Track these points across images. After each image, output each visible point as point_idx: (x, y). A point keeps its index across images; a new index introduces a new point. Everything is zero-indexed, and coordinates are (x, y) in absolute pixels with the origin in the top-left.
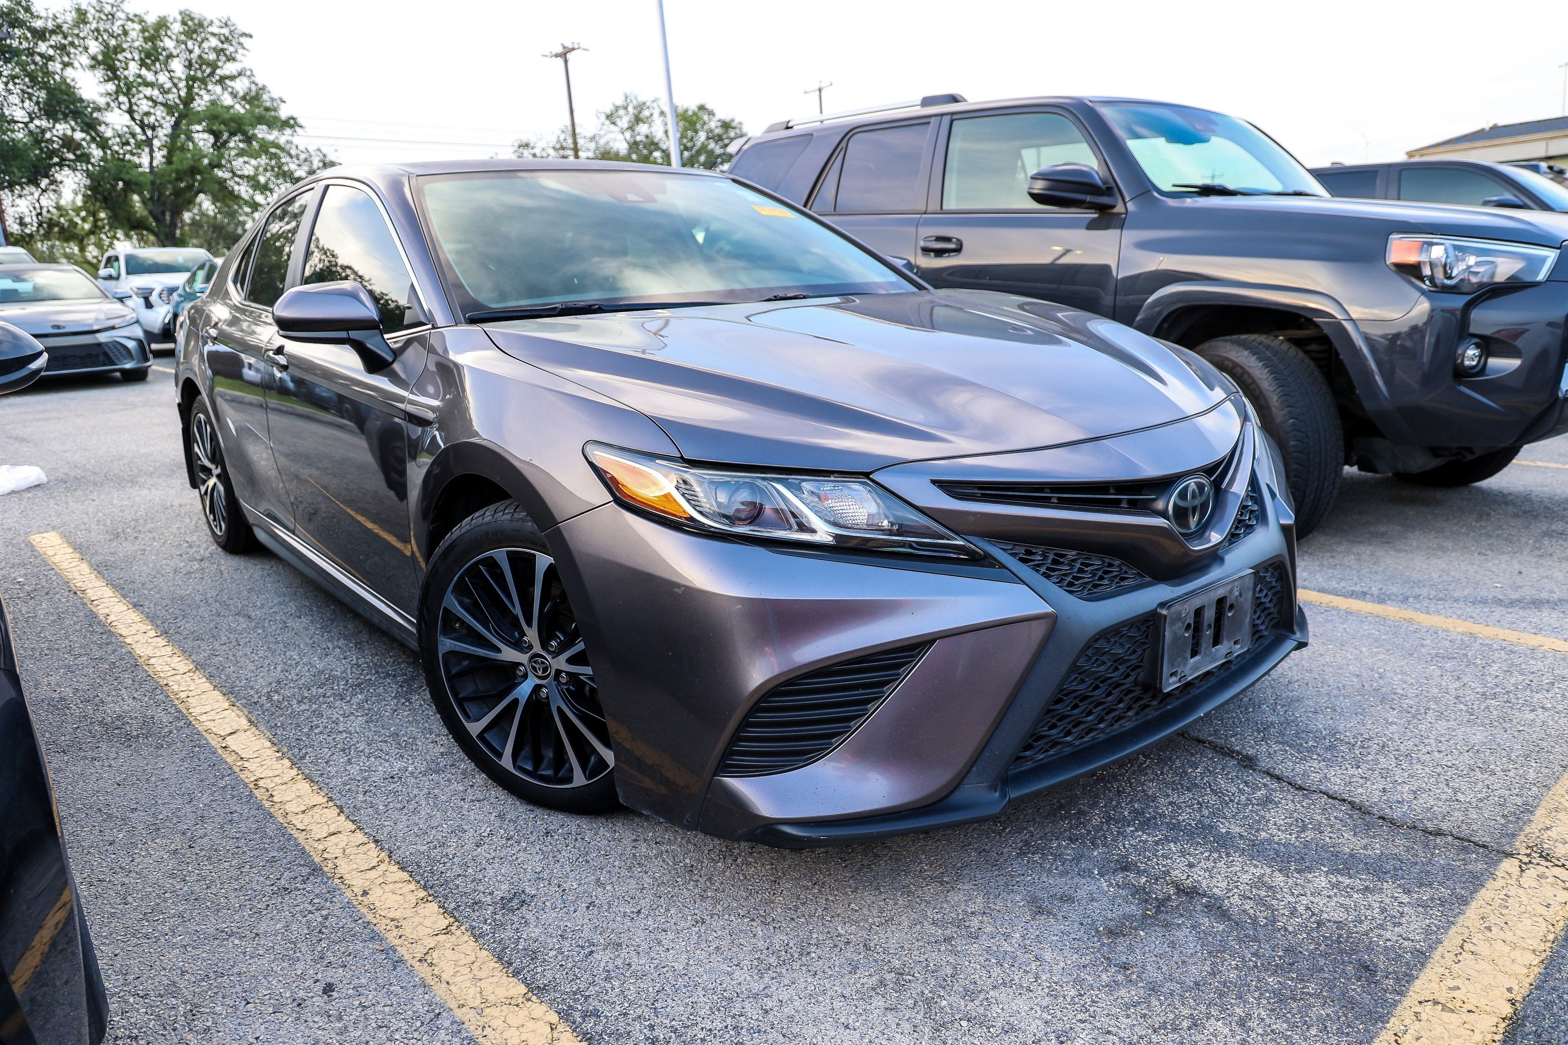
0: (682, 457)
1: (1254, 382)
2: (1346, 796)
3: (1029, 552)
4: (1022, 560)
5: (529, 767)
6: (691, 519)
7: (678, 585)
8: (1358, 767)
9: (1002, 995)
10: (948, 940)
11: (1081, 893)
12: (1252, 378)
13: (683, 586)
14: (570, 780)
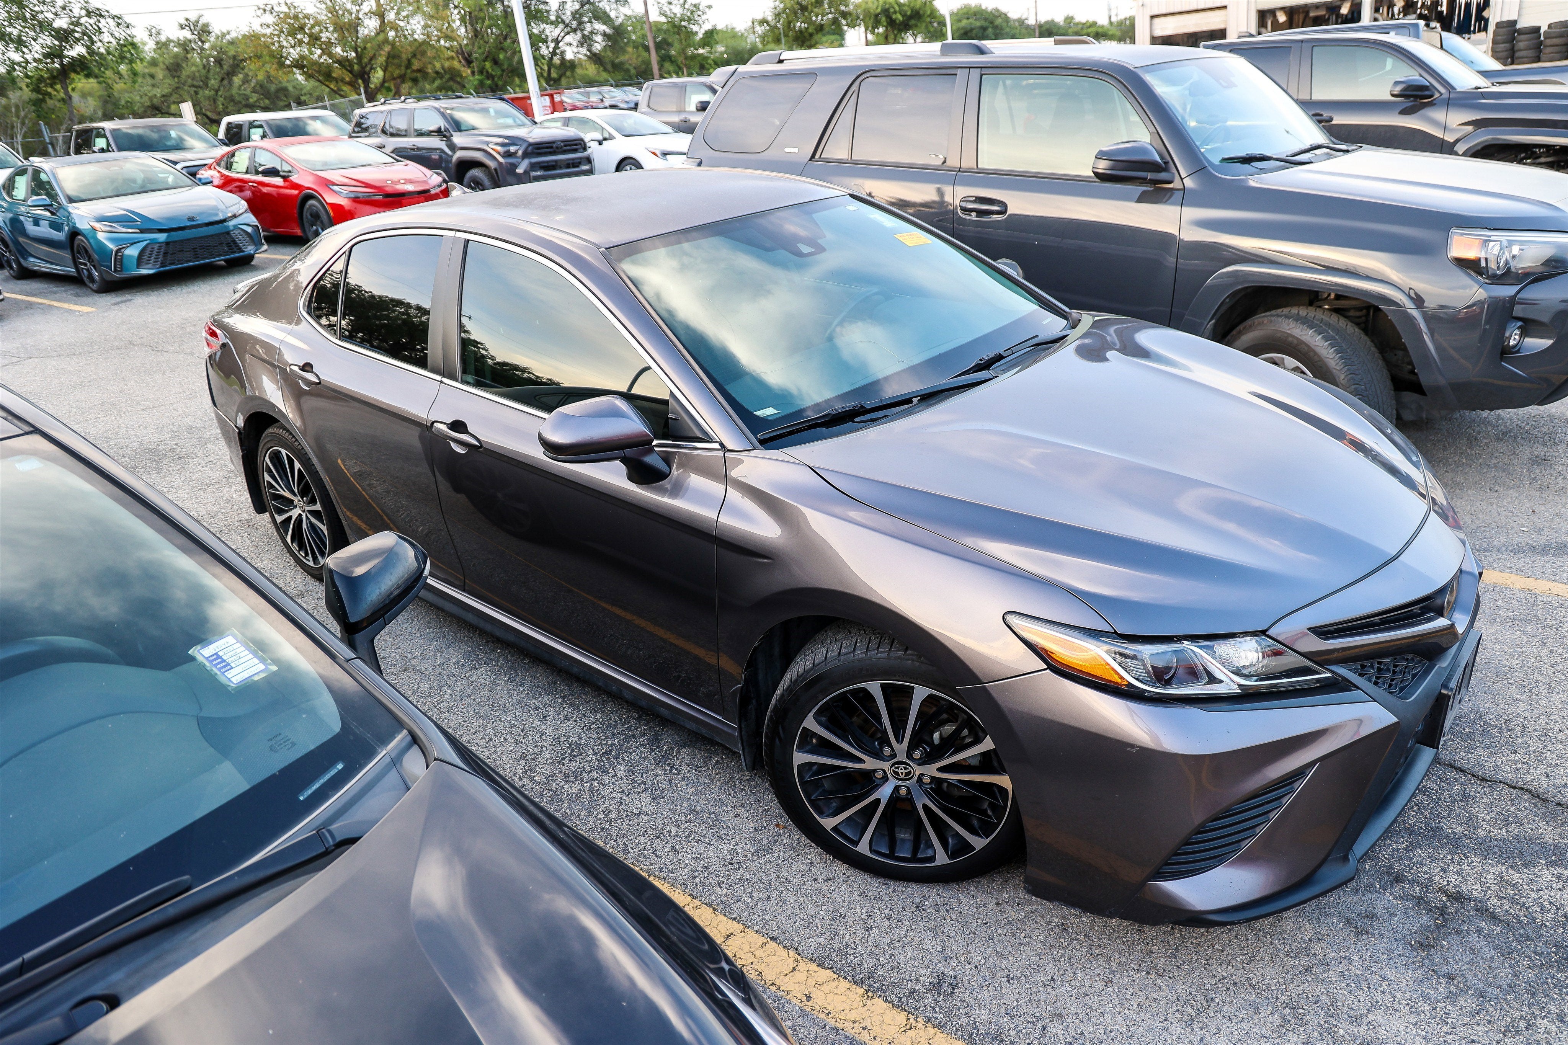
0: (1115, 632)
1: (1321, 360)
2: (1521, 784)
3: (1363, 667)
4: (1360, 675)
5: (885, 851)
6: (1130, 685)
7: (1132, 746)
8: (1516, 752)
9: (1376, 1016)
10: (1308, 970)
11: (1379, 910)
12: (1319, 356)
13: (1138, 747)
14: (932, 859)
